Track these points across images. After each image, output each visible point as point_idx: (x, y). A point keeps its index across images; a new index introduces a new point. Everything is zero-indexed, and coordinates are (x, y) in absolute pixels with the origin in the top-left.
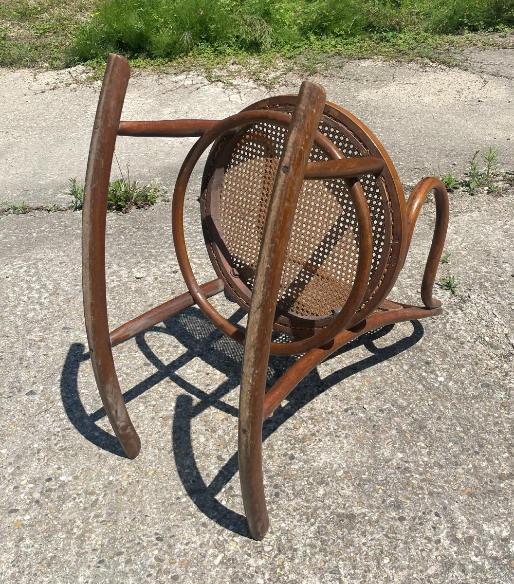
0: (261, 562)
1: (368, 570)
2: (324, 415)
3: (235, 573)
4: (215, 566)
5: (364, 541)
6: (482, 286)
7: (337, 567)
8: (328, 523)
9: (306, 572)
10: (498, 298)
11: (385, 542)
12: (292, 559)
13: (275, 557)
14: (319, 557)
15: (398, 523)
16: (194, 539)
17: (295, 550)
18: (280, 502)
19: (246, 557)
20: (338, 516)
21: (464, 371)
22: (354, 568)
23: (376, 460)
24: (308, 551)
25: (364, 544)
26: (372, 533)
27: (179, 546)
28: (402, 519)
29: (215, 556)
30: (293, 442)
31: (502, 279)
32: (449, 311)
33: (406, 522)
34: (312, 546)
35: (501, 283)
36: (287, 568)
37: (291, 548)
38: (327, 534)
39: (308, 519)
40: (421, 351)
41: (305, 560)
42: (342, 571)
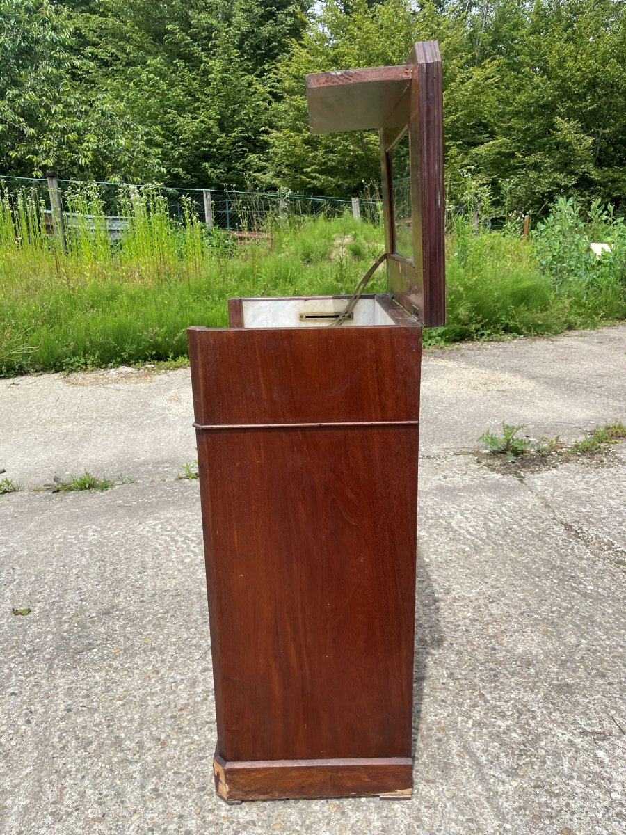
0: (508, 723)
1: (601, 720)
2: (504, 618)
3: (490, 732)
4: (470, 729)
5: (587, 701)
6: (587, 521)
7: (575, 720)
8: (550, 691)
9: (551, 726)
10: (606, 529)
11: (605, 700)
12: (534, 718)
13: (518, 717)
14: (557, 714)
15: (608, 687)
16: (440, 712)
17: (534, 711)
18: (501, 680)
19: (493, 720)
20: (557, 686)
21: (605, 580)
22: (589, 719)
23: (566, 646)
24: (544, 712)
25: (589, 703)
26: (592, 695)
27: (429, 717)
28: (610, 684)
29: (466, 722)
30: (488, 638)
31: (602, 516)
32: (571, 540)
33: (615, 686)
34: (547, 708)
35: (604, 519)
36: (533, 725)
37: (529, 711)
38: (553, 699)
39: (532, 691)
40: (562, 569)
41: (545, 718)
42: (580, 722)
